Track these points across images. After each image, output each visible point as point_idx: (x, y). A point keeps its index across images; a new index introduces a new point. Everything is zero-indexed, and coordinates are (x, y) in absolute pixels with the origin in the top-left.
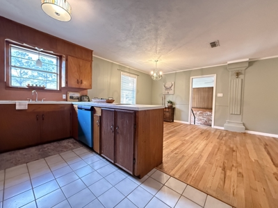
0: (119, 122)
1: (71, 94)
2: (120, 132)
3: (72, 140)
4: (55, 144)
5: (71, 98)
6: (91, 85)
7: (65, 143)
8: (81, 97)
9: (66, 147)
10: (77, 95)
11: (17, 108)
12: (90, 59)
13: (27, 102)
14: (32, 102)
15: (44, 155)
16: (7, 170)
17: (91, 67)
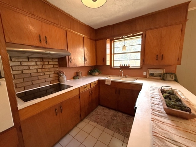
1: (151, 71)
8: (164, 74)
17: (182, 31)
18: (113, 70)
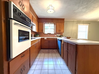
0: (69, 48)
1: (57, 35)
2: (69, 53)
3: (56, 50)
4: (52, 50)
5: (57, 36)
6: (63, 31)
7: (54, 50)
8: (60, 36)
9: (54, 52)
10: (59, 35)
11: (45, 39)
12: (63, 22)
13: (46, 37)
14: (48, 37)
15: (49, 53)
16: (42, 54)
17: (64, 25)
18: (45, 35)
